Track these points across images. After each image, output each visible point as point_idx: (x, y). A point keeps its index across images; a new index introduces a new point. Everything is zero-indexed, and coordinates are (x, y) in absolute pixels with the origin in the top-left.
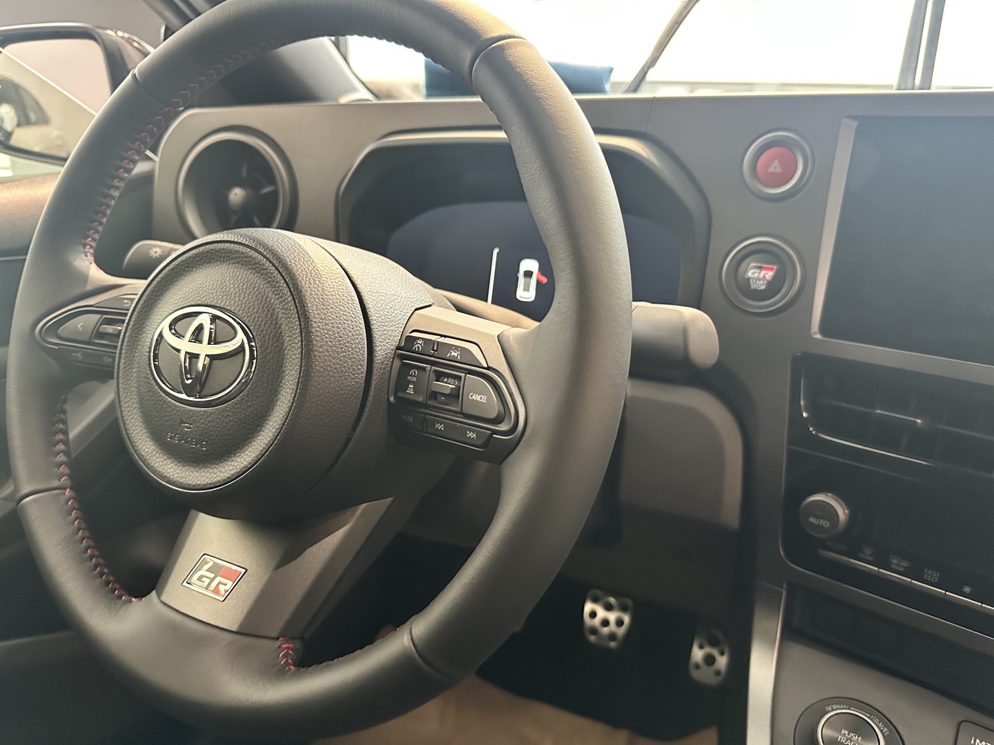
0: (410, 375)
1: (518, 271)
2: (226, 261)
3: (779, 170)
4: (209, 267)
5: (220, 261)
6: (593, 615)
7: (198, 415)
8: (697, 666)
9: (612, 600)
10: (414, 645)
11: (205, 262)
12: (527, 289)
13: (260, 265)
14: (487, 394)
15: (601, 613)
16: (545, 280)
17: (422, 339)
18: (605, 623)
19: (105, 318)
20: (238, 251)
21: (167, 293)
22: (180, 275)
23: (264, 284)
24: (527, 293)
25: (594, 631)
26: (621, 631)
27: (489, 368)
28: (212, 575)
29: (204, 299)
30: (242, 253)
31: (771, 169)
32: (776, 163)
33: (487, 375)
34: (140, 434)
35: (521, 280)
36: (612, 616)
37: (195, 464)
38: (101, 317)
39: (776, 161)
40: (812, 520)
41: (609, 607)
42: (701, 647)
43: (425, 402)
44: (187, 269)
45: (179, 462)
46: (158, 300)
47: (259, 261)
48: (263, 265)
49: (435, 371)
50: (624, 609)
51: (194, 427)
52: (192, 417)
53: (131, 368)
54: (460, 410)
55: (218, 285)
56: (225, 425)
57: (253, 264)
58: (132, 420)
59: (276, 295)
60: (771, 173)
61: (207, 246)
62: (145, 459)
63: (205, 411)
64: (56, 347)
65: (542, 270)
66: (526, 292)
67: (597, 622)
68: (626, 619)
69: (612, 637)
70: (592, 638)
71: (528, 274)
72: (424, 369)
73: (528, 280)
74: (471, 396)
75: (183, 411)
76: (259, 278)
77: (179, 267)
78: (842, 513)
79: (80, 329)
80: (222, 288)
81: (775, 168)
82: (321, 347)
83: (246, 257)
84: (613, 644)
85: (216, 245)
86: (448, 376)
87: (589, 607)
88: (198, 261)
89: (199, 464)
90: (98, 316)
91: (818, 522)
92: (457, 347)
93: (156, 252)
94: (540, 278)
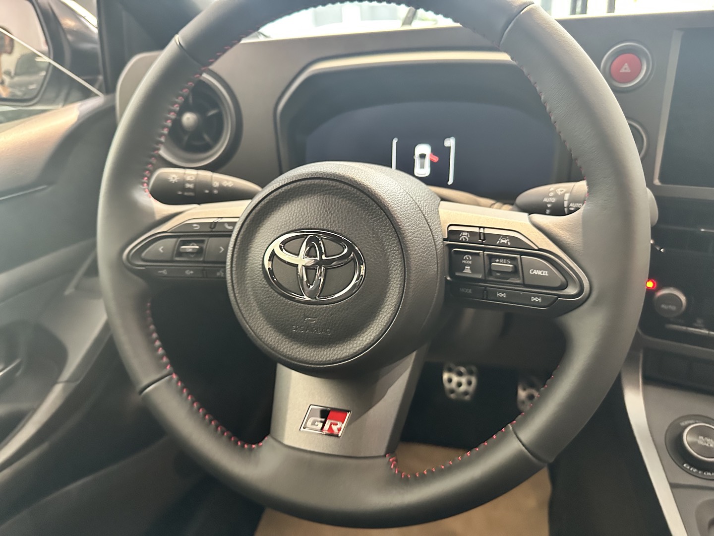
0: (464, 260)
1: (414, 154)
2: (318, 193)
3: (628, 71)
4: (301, 199)
5: (311, 193)
6: (450, 380)
7: (321, 310)
8: (523, 402)
9: (462, 369)
10: (523, 445)
11: (297, 195)
12: (422, 166)
13: (351, 194)
14: (546, 269)
15: (455, 379)
16: (436, 159)
17: (467, 232)
18: (459, 384)
19: (181, 241)
20: (328, 185)
21: (266, 221)
22: (275, 207)
23: (357, 208)
24: (424, 170)
25: (452, 391)
26: (471, 389)
27: (540, 250)
28: (323, 420)
29: (306, 224)
30: (332, 186)
31: (623, 70)
32: (626, 65)
33: (541, 255)
34: (264, 329)
35: (417, 161)
36: (464, 380)
37: (321, 346)
38: (177, 241)
39: (626, 64)
40: (663, 306)
41: (460, 374)
42: (524, 389)
43: (484, 278)
44: (281, 201)
45: (305, 346)
46: (257, 227)
47: (350, 191)
48: (354, 194)
49: (488, 255)
50: (470, 373)
51: (318, 319)
52: (315, 312)
53: (244, 281)
54: (522, 283)
55: (316, 213)
56: (346, 315)
57: (344, 194)
58: (254, 320)
59: (369, 216)
60: (621, 73)
61: (298, 183)
62: (274, 347)
63: (327, 307)
64: (144, 268)
65: (434, 152)
66: (422, 170)
67: (453, 385)
68: (474, 380)
69: (466, 393)
70: (452, 396)
71: (423, 156)
72: (478, 254)
73: (422, 160)
74: (532, 272)
75: (305, 309)
76: (351, 204)
77: (274, 200)
78: (683, 298)
79: (162, 251)
80: (321, 215)
81: (626, 69)
82: (415, 251)
83: (337, 189)
84: (467, 398)
85: (307, 181)
86: (500, 257)
87: (446, 376)
88: (291, 194)
89: (325, 345)
90: (174, 240)
91: (668, 307)
92: (504, 237)
93: (174, 178)
94: (432, 158)
